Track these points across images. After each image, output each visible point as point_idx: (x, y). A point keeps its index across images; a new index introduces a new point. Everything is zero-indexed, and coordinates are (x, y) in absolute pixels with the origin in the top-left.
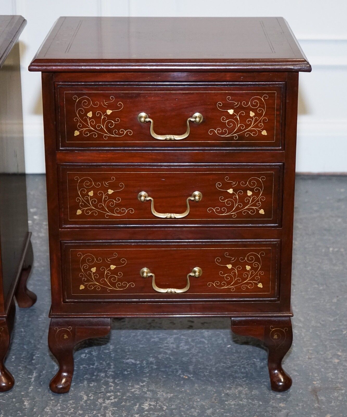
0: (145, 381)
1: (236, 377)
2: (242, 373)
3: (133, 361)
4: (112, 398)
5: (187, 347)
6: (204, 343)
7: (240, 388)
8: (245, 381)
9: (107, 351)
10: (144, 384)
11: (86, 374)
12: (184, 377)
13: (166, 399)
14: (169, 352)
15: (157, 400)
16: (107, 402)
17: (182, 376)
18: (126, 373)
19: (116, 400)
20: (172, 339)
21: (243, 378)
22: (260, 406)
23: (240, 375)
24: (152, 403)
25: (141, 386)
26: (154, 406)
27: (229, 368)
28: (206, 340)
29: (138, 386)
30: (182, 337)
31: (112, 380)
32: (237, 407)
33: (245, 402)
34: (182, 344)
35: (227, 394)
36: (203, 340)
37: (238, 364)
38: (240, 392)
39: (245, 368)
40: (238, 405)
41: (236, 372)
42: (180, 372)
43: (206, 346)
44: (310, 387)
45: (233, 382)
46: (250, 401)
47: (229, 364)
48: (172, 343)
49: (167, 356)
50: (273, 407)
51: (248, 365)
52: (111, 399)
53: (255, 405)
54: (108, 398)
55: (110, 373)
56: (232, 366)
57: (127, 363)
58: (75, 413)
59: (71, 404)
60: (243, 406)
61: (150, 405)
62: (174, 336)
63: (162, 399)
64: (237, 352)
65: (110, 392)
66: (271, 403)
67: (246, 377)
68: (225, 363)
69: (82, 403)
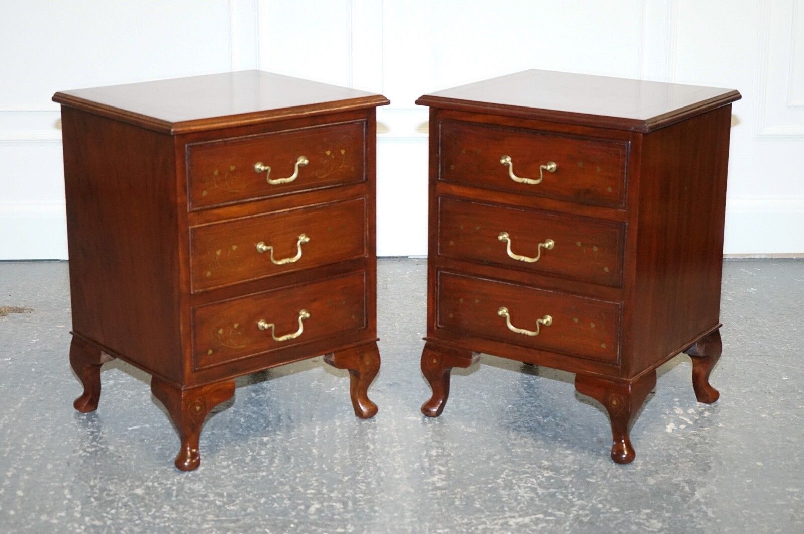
0: (429, 434)
1: (520, 431)
2: (526, 427)
3: (414, 418)
4: (399, 446)
5: (467, 407)
6: (484, 404)
7: (525, 439)
8: (529, 433)
9: (387, 411)
10: (429, 436)
11: (369, 428)
12: (468, 430)
13: (452, 448)
14: (449, 411)
15: (443, 449)
16: (395, 450)
17: (466, 430)
18: (409, 428)
19: (403, 448)
20: (451, 401)
21: (527, 431)
22: (546, 452)
23: (524, 429)
24: (440, 451)
25: (426, 438)
26: (441, 452)
27: (513, 423)
28: (486, 401)
29: (423, 438)
30: (461, 399)
31: (396, 433)
32: (524, 454)
33: (531, 450)
34: (461, 405)
35: (514, 444)
36: (483, 401)
37: (521, 420)
38: (525, 442)
39: (528, 423)
40: (524, 452)
41: (519, 426)
42: (463, 427)
43: (487, 406)
44: (595, 438)
45: (518, 434)
46: (536, 449)
47: (512, 420)
48: (451, 404)
49: (449, 414)
50: (560, 454)
51: (531, 421)
52: (398, 448)
53: (542, 452)
54: (395, 447)
55: (393, 428)
56: (515, 422)
57: (408, 420)
58: (365, 458)
59: (359, 452)
60: (530, 453)
61: (438, 452)
62: (453, 398)
63: (449, 448)
64: (518, 411)
65: (395, 442)
66: (557, 450)
67: (530, 430)
68: (508, 419)
69: (370, 450)
